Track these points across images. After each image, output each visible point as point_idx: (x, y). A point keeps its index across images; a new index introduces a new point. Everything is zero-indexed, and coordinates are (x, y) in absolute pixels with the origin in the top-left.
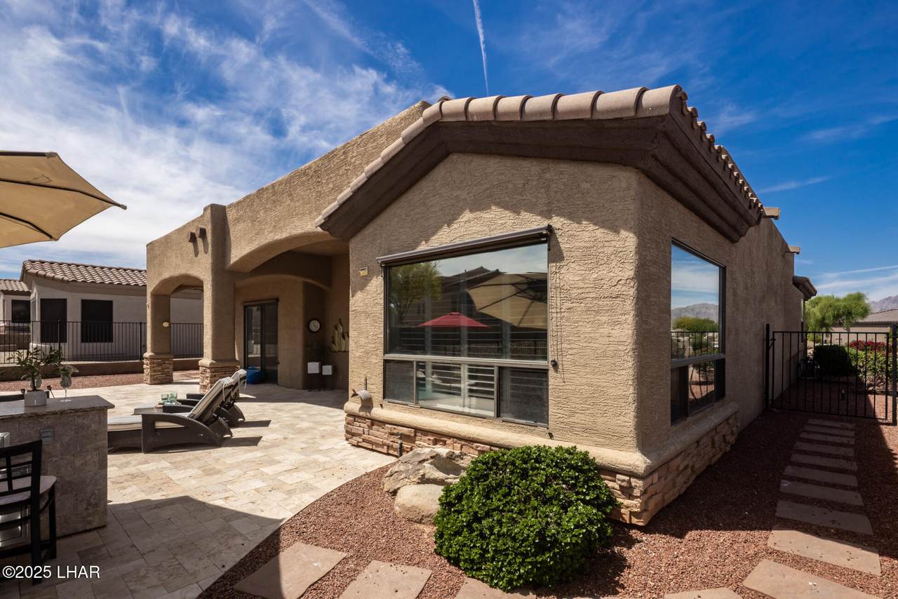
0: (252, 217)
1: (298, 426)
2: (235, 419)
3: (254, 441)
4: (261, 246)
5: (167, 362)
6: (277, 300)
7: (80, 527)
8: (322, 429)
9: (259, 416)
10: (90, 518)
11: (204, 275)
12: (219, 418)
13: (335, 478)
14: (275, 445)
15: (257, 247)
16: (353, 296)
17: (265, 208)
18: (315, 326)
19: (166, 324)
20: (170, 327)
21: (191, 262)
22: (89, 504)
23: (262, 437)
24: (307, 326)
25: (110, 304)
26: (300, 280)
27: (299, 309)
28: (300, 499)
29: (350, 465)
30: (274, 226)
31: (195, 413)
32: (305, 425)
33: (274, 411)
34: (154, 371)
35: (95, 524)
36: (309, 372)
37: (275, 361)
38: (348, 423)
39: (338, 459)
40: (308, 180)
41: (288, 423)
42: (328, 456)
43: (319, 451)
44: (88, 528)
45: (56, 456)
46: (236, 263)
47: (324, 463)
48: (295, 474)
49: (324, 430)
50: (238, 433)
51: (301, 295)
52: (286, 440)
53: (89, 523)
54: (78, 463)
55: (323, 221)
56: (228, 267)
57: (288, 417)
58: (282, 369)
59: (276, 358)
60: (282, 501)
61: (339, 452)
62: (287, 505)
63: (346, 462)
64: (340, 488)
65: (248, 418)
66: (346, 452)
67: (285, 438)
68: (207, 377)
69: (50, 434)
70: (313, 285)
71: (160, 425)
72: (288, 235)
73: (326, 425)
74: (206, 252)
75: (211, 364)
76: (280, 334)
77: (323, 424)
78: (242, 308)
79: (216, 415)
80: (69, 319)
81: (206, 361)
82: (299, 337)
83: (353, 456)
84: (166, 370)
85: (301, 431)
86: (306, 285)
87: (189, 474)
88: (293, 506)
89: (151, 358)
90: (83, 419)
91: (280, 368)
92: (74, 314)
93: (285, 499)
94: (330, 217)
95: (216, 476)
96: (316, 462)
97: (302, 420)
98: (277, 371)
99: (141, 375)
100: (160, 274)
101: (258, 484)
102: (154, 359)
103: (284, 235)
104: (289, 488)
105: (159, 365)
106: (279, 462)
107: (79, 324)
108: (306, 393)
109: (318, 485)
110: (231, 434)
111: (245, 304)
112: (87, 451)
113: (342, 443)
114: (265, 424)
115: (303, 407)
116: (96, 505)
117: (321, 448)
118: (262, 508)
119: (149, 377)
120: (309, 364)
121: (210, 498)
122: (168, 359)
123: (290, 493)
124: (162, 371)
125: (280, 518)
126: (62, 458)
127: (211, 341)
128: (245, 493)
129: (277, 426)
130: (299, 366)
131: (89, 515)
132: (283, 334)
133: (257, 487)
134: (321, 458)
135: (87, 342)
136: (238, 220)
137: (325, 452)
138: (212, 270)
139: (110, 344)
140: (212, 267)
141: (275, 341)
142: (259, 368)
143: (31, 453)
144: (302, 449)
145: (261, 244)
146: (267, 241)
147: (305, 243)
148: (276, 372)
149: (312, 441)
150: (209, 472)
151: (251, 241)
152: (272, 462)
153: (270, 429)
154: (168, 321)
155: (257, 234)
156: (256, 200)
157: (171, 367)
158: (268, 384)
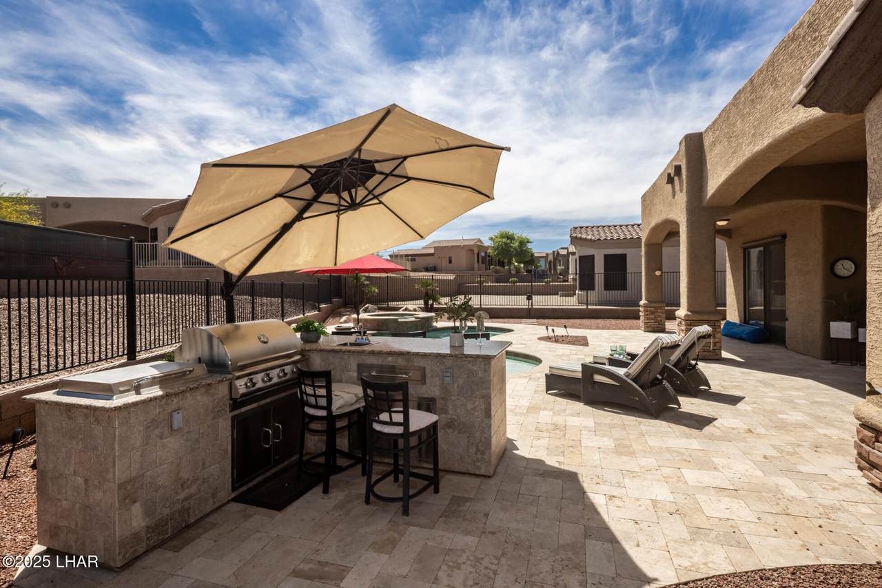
0: (728, 133)
1: (781, 416)
2: (695, 386)
3: (699, 422)
4: (739, 167)
5: (659, 311)
6: (784, 236)
7: (471, 469)
8: (822, 431)
9: (735, 387)
10: (478, 464)
11: (680, 217)
12: (664, 382)
13: (796, 542)
14: (726, 438)
15: (734, 169)
16: (873, 208)
17: (743, 115)
18: (845, 268)
19: (658, 273)
20: (661, 275)
21: (670, 205)
22: (478, 450)
23: (715, 419)
24: (830, 268)
25: (624, 257)
26: (817, 204)
27: (816, 245)
28: (706, 554)
29: (846, 527)
30: (754, 135)
31: (630, 372)
32: (795, 416)
33: (758, 384)
34: (648, 319)
35: (482, 472)
36: (832, 336)
37: (782, 316)
38: (862, 440)
39: (822, 502)
40: (799, 46)
41: (769, 408)
42: (806, 490)
43: (793, 473)
44: (477, 473)
45: (454, 396)
46: (713, 196)
47: (791, 500)
48: (726, 501)
49: (825, 435)
50: (689, 405)
51: (820, 225)
52: (747, 435)
53: (478, 468)
54: (470, 406)
55: (805, 91)
56: (705, 203)
57: (774, 398)
58: (791, 327)
59: (784, 312)
60: (676, 541)
61: (834, 489)
62: (678, 555)
63: (840, 514)
64: (795, 571)
65: (715, 387)
66: (848, 494)
67: (750, 431)
68: (683, 330)
69: (449, 374)
70: (842, 208)
71: (598, 378)
72: (771, 140)
73: (834, 426)
74: (681, 191)
75: (686, 315)
76: (788, 281)
77: (828, 423)
78: (741, 251)
79: (660, 377)
80: (596, 271)
81: (682, 312)
82: (817, 284)
83: (864, 509)
84: (659, 319)
85: (782, 427)
86: (827, 210)
87: (601, 444)
88: (686, 563)
89: (645, 306)
90: (473, 365)
91: (789, 326)
92: (599, 267)
93: (684, 542)
94: (816, 78)
95: (624, 458)
96: (776, 492)
97: (795, 407)
98: (785, 329)
99: (637, 321)
100: (649, 223)
101: (663, 493)
102: (647, 307)
103: (766, 142)
104: (700, 521)
105: (652, 313)
106: (715, 468)
107: (603, 275)
108: (827, 365)
109: (754, 541)
110: (679, 404)
111: (744, 246)
112: (476, 397)
113: (849, 473)
114: (733, 400)
115: (808, 387)
116: (483, 453)
117: (801, 468)
118: (641, 538)
119: (643, 324)
120: (831, 323)
121: (596, 488)
122: (660, 308)
123: (697, 532)
124: (655, 319)
125: (651, 574)
126: (458, 399)
127: (686, 290)
128: (638, 500)
129: (749, 408)
130: (817, 325)
131: (478, 460)
132: (792, 281)
133: (659, 498)
134: (790, 488)
135: (608, 290)
136: (714, 144)
137: (804, 479)
138: (687, 210)
139: (625, 292)
140: (687, 206)
141: (782, 290)
142: (763, 323)
143: (401, 392)
144: (765, 457)
145: (739, 165)
146: (745, 158)
147: (804, 145)
148: (783, 330)
149: (790, 449)
150: (622, 449)
151: (728, 163)
152: (705, 464)
153: (737, 410)
154: (660, 269)
155: (733, 153)
156: (733, 109)
157: (664, 315)
158: (773, 346)
